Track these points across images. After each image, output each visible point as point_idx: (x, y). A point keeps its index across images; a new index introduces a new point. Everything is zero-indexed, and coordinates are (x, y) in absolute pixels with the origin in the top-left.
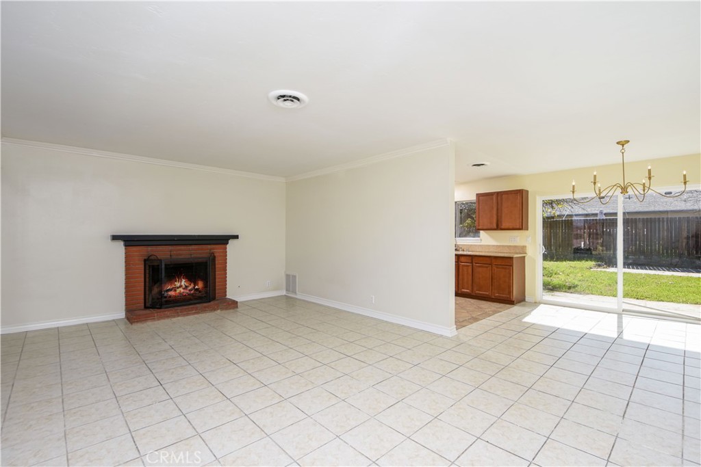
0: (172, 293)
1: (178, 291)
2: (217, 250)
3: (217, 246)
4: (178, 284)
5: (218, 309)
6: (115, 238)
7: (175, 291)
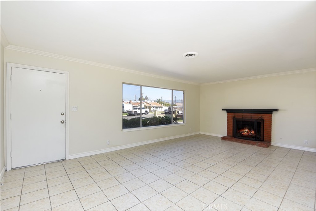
0: (243, 133)
1: (245, 133)
2: (265, 117)
3: (265, 115)
4: (245, 131)
5: (255, 145)
6: (223, 110)
7: (244, 133)
